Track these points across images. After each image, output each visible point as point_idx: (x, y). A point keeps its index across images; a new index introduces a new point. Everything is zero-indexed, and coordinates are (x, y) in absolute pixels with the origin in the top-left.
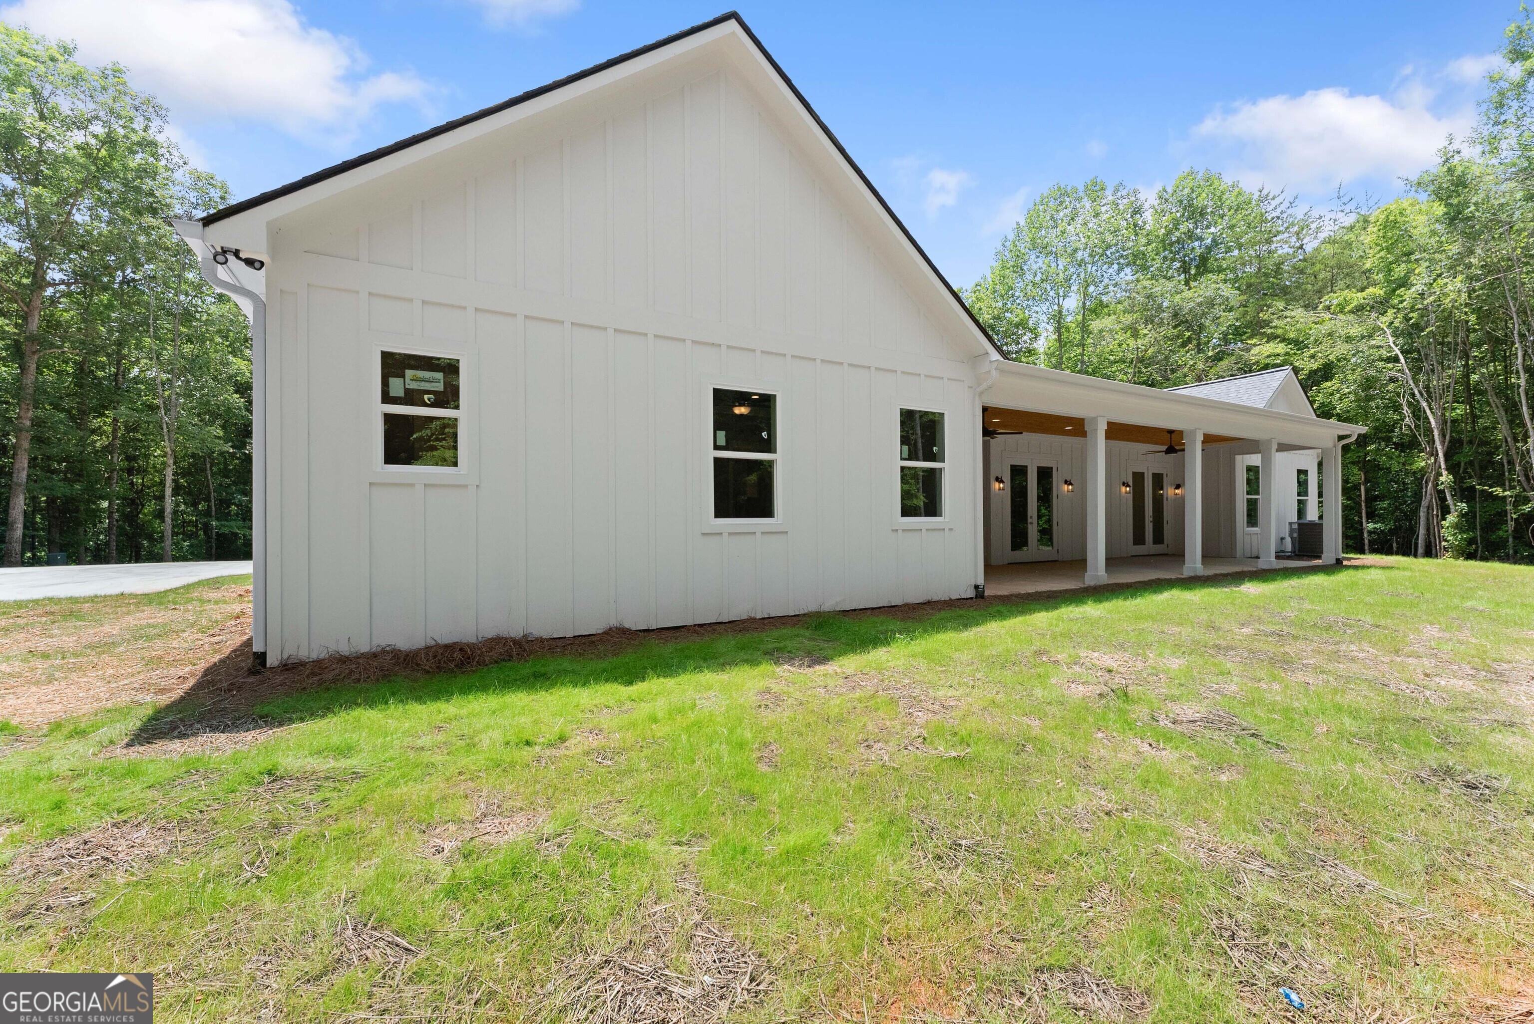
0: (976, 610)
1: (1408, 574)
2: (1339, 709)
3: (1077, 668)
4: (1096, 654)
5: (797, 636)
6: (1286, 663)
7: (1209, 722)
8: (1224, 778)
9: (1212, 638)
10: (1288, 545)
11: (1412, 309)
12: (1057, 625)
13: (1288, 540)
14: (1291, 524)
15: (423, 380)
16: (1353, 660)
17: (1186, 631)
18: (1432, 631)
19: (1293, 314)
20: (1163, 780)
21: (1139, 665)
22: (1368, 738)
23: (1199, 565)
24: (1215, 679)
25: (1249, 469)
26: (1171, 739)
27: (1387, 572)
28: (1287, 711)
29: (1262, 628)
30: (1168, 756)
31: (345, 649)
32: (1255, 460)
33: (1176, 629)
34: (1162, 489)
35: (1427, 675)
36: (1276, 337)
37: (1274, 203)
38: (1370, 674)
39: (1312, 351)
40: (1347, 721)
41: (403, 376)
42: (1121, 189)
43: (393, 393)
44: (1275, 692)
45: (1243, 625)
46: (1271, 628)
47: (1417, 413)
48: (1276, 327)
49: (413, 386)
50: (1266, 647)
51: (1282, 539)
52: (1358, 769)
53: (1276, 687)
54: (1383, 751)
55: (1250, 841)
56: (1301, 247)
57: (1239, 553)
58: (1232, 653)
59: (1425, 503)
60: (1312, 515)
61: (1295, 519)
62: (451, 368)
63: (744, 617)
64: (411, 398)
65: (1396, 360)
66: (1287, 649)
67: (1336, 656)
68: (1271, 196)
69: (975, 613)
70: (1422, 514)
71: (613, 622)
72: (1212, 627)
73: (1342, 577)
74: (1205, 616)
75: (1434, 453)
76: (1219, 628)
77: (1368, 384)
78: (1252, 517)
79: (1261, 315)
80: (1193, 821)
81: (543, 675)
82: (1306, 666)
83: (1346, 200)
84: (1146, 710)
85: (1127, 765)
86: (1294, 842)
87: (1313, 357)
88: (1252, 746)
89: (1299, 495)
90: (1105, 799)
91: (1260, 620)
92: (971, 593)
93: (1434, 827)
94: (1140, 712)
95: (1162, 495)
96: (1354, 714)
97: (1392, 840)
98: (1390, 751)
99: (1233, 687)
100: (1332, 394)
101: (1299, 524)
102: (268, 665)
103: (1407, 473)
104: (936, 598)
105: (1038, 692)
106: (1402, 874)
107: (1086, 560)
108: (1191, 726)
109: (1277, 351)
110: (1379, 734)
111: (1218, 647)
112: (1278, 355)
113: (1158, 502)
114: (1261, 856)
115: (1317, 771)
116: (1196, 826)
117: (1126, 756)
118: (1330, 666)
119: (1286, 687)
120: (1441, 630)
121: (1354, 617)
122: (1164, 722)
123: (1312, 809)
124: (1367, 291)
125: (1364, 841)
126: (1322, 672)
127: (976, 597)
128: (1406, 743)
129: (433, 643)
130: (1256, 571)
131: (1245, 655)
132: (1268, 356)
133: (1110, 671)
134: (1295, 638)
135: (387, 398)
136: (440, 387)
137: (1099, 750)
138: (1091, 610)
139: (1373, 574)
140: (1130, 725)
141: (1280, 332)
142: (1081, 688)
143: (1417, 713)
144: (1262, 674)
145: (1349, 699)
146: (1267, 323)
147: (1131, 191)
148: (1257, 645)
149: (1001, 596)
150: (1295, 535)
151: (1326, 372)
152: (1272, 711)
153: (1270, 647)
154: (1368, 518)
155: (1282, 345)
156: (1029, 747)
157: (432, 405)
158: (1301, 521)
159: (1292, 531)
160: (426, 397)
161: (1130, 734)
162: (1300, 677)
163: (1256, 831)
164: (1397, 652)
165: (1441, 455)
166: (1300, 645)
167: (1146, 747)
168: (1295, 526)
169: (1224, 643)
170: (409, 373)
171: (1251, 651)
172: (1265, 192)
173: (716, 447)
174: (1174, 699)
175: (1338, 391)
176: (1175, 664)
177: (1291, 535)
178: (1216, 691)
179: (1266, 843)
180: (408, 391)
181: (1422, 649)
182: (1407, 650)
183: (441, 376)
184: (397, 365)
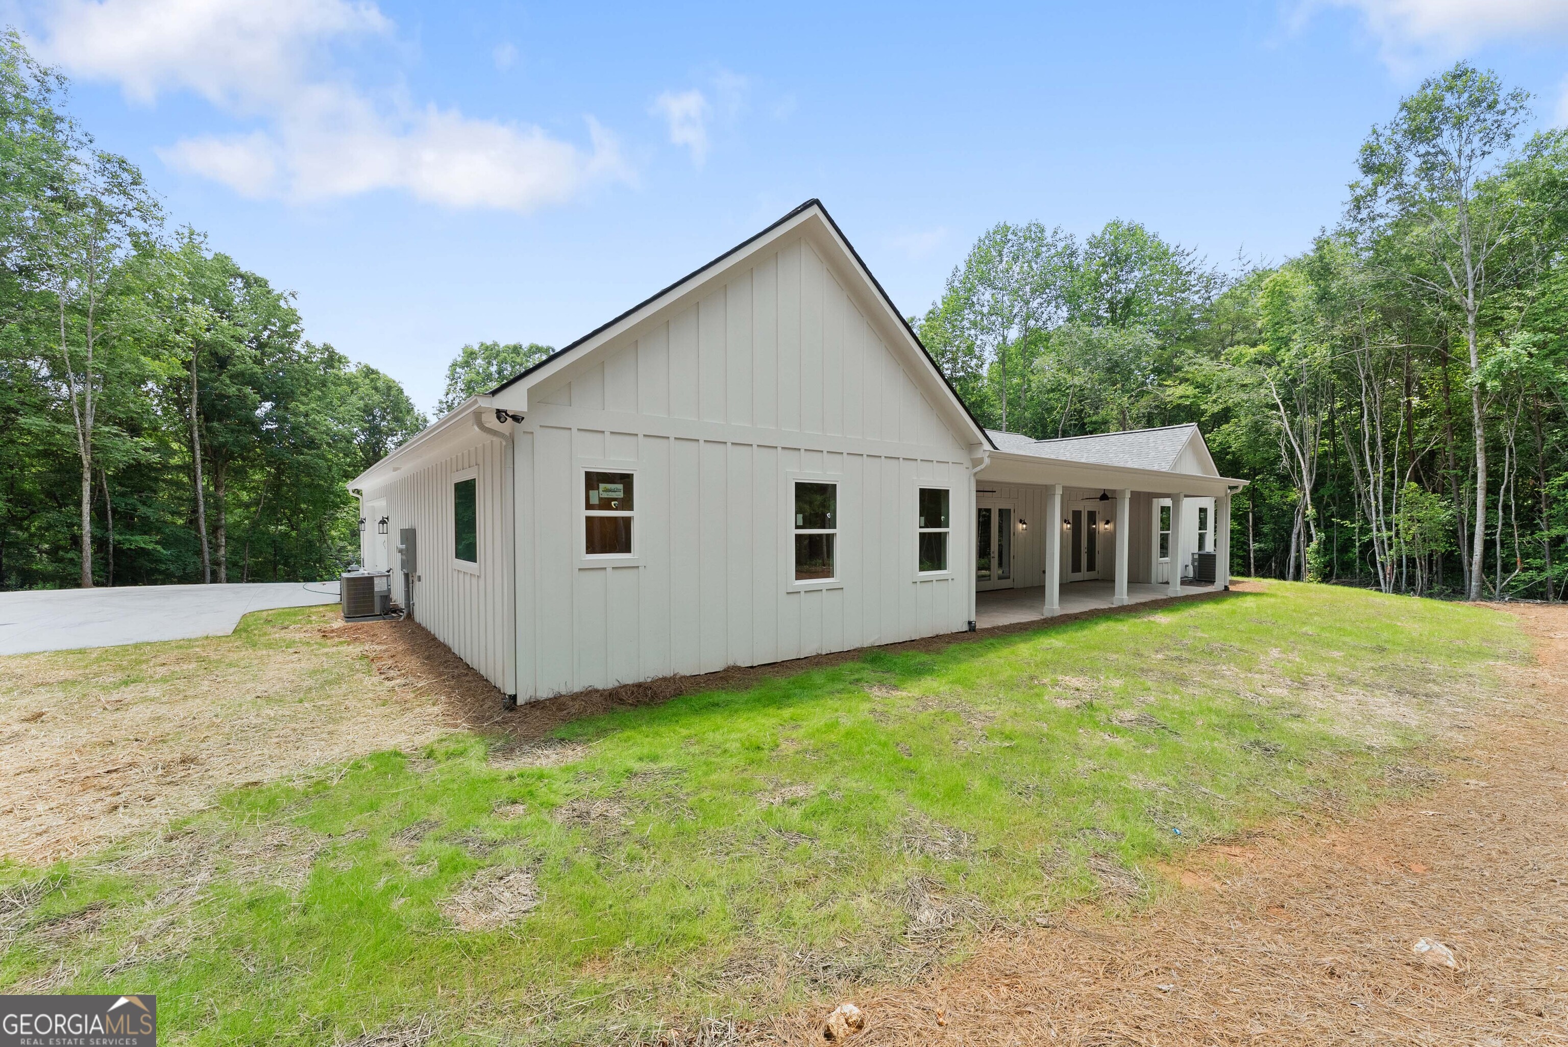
0: (974, 642)
1: (1273, 600)
2: (1210, 710)
3: (1057, 688)
4: (1067, 678)
5: (863, 669)
6: (1181, 680)
7: (1139, 721)
8: (1148, 752)
9: (1137, 663)
10: (1191, 573)
11: (1291, 367)
12: (1036, 655)
13: (1191, 568)
14: (1193, 554)
15: (610, 491)
16: (1223, 677)
17: (1121, 658)
18: (1275, 653)
19: (1200, 361)
20: (1119, 753)
21: (1096, 686)
22: (1224, 727)
23: (1125, 597)
24: (1141, 693)
25: (1164, 510)
26: (1118, 732)
27: (1259, 598)
28: (1181, 713)
29: (1169, 654)
30: (1119, 741)
31: (563, 690)
32: (1168, 502)
33: (1115, 656)
34: (1095, 524)
35: (1264, 687)
36: (1187, 380)
37: (1189, 259)
38: (1231, 687)
39: (1214, 397)
40: (1213, 717)
41: (598, 488)
42: (1059, 232)
43: (592, 502)
44: (1175, 701)
45: (1157, 651)
46: (1176, 654)
47: (1291, 454)
48: (1187, 372)
49: (605, 495)
50: (1171, 669)
51: (1186, 566)
52: (1216, 744)
53: (1177, 697)
54: (1230, 733)
55: (1162, 779)
56: (1209, 298)
57: (1153, 580)
58: (1151, 674)
59: (1295, 531)
60: (1209, 548)
61: (1196, 550)
62: (626, 480)
63: (814, 654)
64: (605, 504)
65: (1278, 409)
66: (1185, 670)
67: (1213, 675)
68: (1186, 253)
69: (974, 646)
70: (1294, 540)
71: (731, 663)
72: (1138, 654)
73: (1228, 605)
74: (1132, 645)
75: (1302, 489)
76: (1142, 655)
77: (1257, 428)
78: (1164, 549)
79: (1175, 361)
80: (1135, 772)
81: (718, 705)
82: (1194, 682)
83: (1245, 261)
84: (1104, 715)
85: (1099, 748)
86: (1180, 778)
87: (1215, 401)
88: (1163, 734)
89: (1200, 529)
90: (1091, 764)
91: (1168, 648)
92: (965, 628)
93: (1245, 770)
94: (1102, 717)
95: (1095, 529)
96: (1218, 713)
97: (1225, 776)
98: (1234, 734)
99: (1152, 699)
100: (1229, 435)
101: (1200, 555)
102: (518, 704)
103: (1284, 504)
104: (942, 633)
105: (1040, 706)
106: (1226, 789)
108: (1130, 724)
109: (1187, 393)
110: (1229, 724)
111: (1142, 670)
112: (1188, 397)
113: (1092, 535)
114: (1167, 785)
115: (1194, 746)
116: (1137, 775)
117: (1097, 742)
118: (1209, 682)
119: (1183, 697)
120: (1280, 652)
121: (1228, 643)
122: (1115, 722)
123: (1191, 765)
124: (1259, 347)
125: (1213, 778)
126: (1204, 686)
127: (970, 630)
128: (1242, 729)
129: (617, 684)
130: (1165, 600)
131: (1159, 675)
132: (1181, 397)
133: (1078, 690)
134: (1190, 661)
135: (589, 506)
136: (621, 495)
137: (1083, 740)
138: (1055, 641)
139: (1249, 603)
140: (1097, 725)
141: (1190, 376)
142: (1063, 702)
143: (1250, 712)
144: (1168, 689)
145: (1218, 703)
146: (1178, 369)
147: (1068, 235)
148: (1167, 668)
149: (987, 629)
150: (1196, 564)
151: (1224, 416)
152: (1173, 713)
153: (1173, 668)
154: (1253, 540)
155: (1191, 388)
156: (1044, 739)
157: (616, 509)
158: (1201, 552)
159: (1194, 560)
160: (613, 503)
161: (1097, 729)
162: (1191, 690)
163: (1165, 775)
164: (1250, 671)
165: (1308, 492)
166: (1192, 666)
167: (1107, 737)
168: (1196, 557)
169: (1145, 667)
170: (602, 486)
171: (1163, 673)
172: (1180, 249)
173: (797, 527)
174: (1119, 707)
175: (1233, 431)
176: (1117, 683)
177: (1193, 564)
178: (1143, 702)
179: (1169, 779)
180: (600, 499)
181: (1266, 667)
182: (1257, 668)
183: (620, 486)
184: (593, 480)
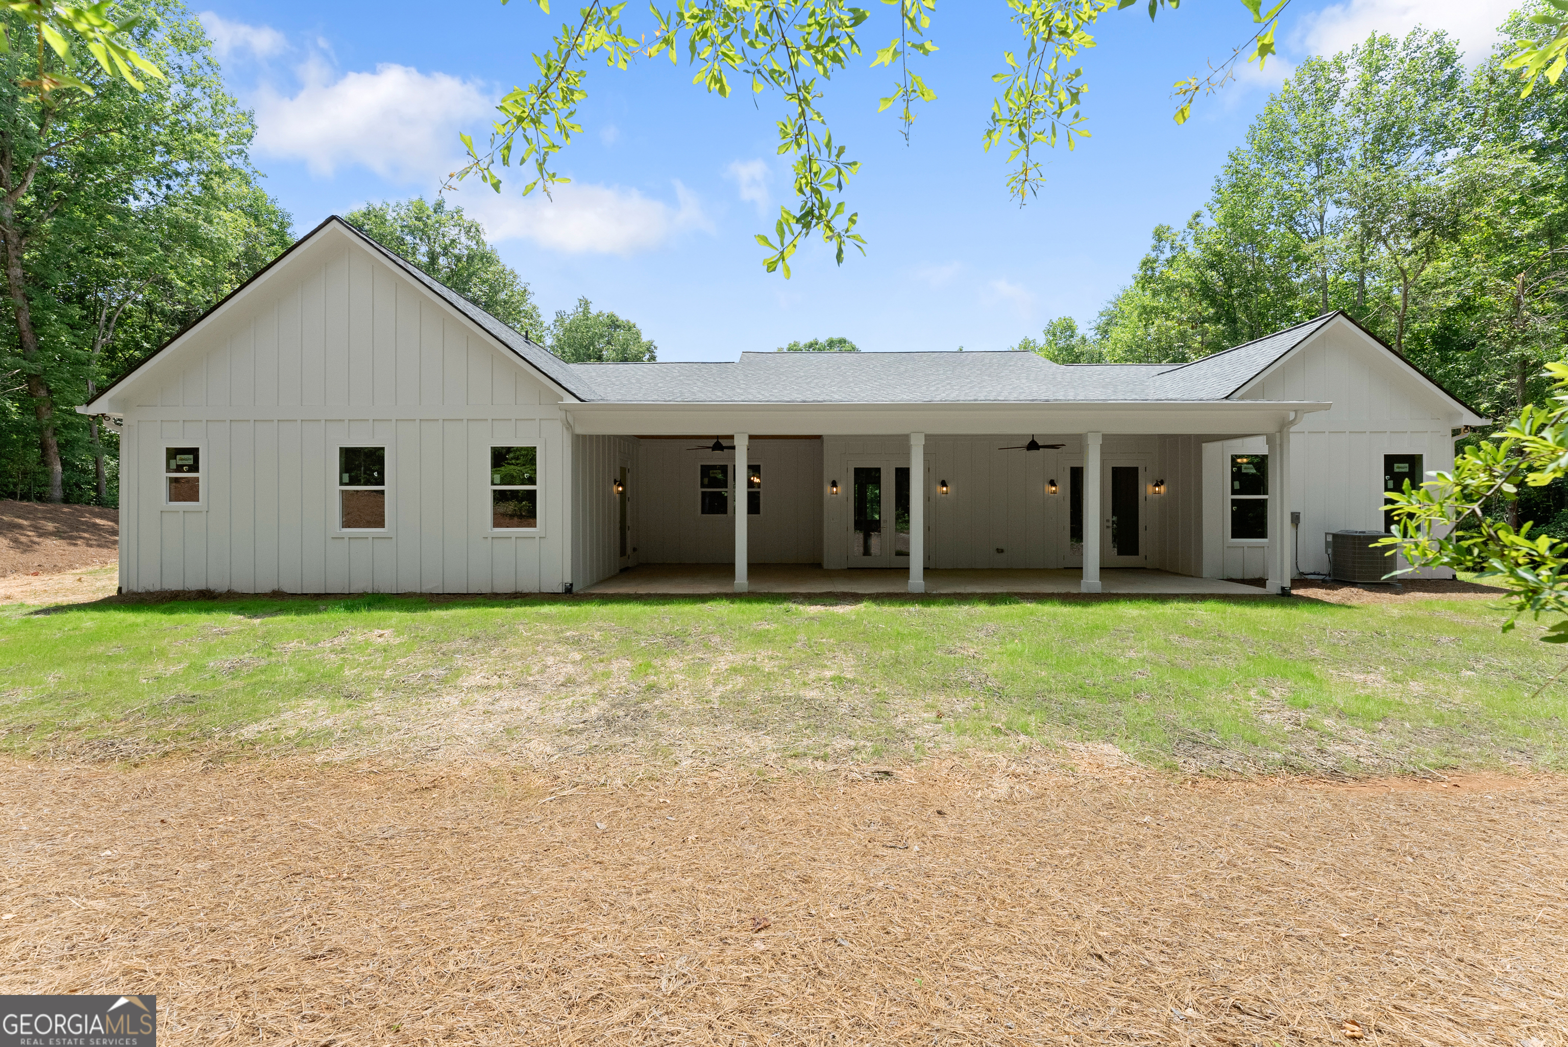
15: (184, 459)
31: (151, 589)
41: (175, 458)
43: (171, 467)
49: (180, 463)
62: (194, 452)
64: (179, 469)
95: (1138, 493)
102: (122, 592)
104: (526, 591)
107: (733, 565)
127: (566, 593)
135: (168, 470)
136: (191, 462)
150: (1330, 551)
157: (188, 472)
160: (186, 468)
170: (178, 457)
173: (342, 484)
180: (177, 466)
183: (191, 457)
184: (173, 453)
